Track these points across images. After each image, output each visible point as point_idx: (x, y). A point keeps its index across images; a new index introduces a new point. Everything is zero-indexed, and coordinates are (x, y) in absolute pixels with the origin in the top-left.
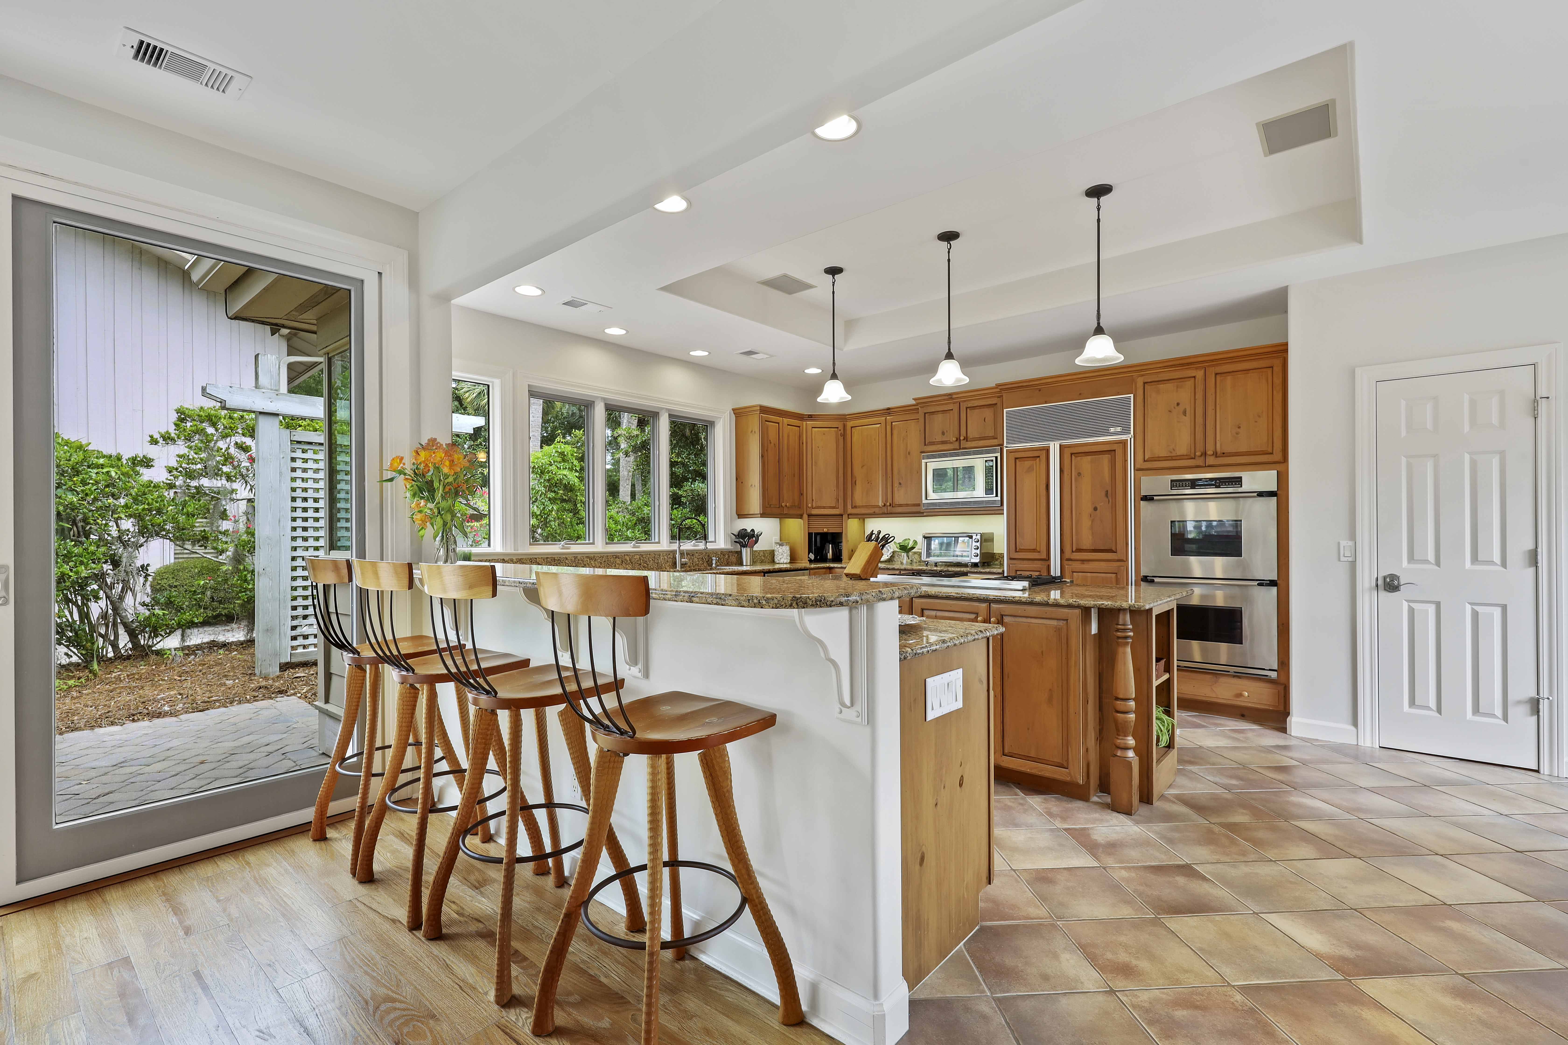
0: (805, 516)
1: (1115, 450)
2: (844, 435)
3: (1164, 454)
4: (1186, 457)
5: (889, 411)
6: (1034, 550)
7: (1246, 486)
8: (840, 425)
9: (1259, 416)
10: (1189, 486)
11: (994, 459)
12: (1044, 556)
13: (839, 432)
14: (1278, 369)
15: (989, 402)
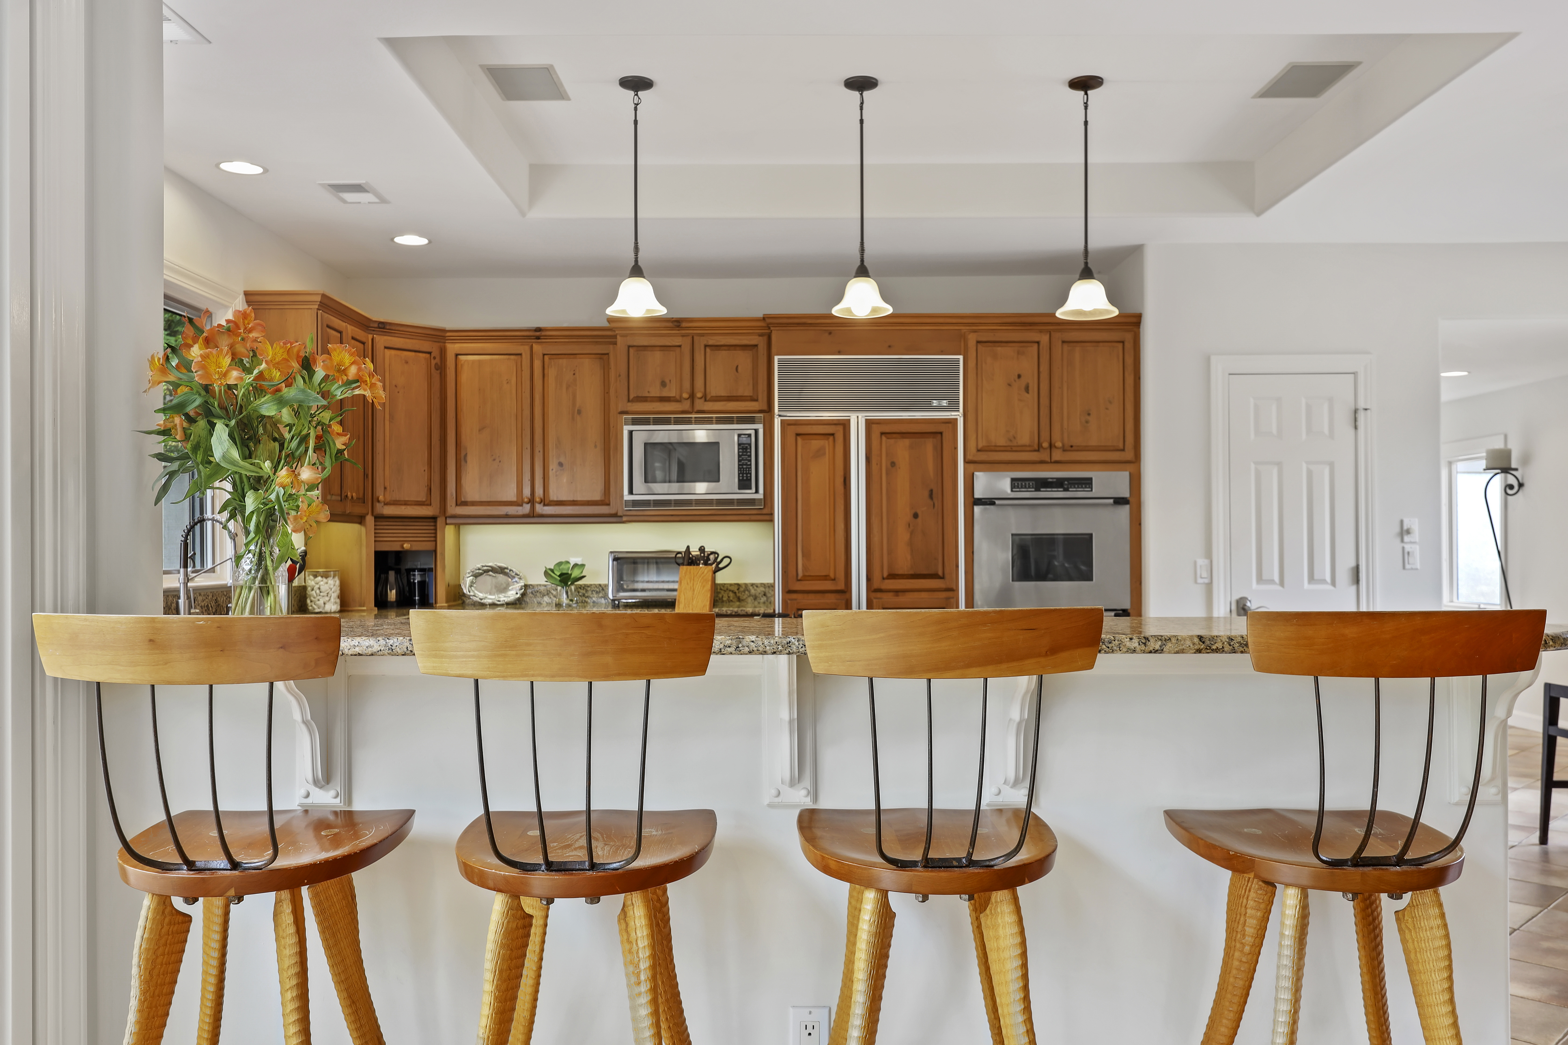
0: (370, 519)
1: (941, 433)
2: (441, 368)
3: (1002, 442)
4: (1028, 449)
5: (538, 334)
6: (826, 578)
7: (1097, 490)
8: (434, 348)
9: (1110, 402)
10: (1033, 488)
11: (752, 432)
12: (841, 586)
13: (433, 362)
14: (1129, 345)
15: (745, 341)
